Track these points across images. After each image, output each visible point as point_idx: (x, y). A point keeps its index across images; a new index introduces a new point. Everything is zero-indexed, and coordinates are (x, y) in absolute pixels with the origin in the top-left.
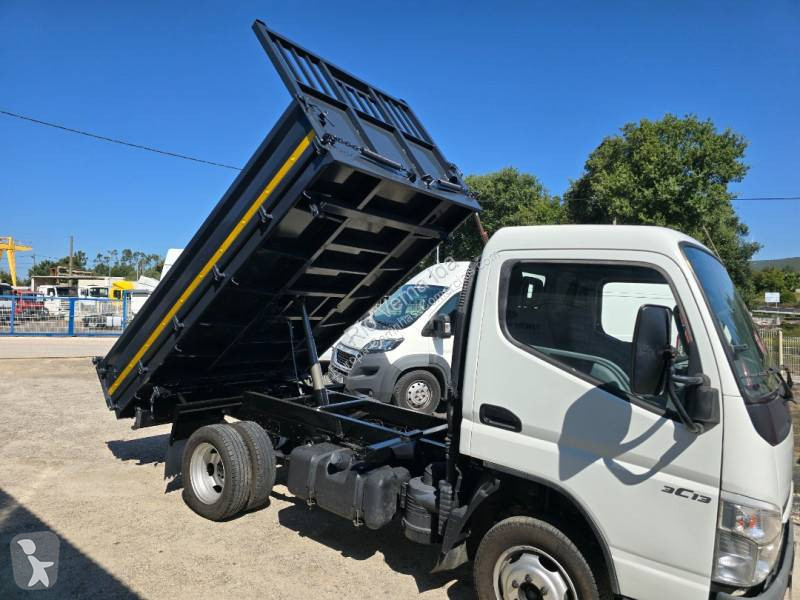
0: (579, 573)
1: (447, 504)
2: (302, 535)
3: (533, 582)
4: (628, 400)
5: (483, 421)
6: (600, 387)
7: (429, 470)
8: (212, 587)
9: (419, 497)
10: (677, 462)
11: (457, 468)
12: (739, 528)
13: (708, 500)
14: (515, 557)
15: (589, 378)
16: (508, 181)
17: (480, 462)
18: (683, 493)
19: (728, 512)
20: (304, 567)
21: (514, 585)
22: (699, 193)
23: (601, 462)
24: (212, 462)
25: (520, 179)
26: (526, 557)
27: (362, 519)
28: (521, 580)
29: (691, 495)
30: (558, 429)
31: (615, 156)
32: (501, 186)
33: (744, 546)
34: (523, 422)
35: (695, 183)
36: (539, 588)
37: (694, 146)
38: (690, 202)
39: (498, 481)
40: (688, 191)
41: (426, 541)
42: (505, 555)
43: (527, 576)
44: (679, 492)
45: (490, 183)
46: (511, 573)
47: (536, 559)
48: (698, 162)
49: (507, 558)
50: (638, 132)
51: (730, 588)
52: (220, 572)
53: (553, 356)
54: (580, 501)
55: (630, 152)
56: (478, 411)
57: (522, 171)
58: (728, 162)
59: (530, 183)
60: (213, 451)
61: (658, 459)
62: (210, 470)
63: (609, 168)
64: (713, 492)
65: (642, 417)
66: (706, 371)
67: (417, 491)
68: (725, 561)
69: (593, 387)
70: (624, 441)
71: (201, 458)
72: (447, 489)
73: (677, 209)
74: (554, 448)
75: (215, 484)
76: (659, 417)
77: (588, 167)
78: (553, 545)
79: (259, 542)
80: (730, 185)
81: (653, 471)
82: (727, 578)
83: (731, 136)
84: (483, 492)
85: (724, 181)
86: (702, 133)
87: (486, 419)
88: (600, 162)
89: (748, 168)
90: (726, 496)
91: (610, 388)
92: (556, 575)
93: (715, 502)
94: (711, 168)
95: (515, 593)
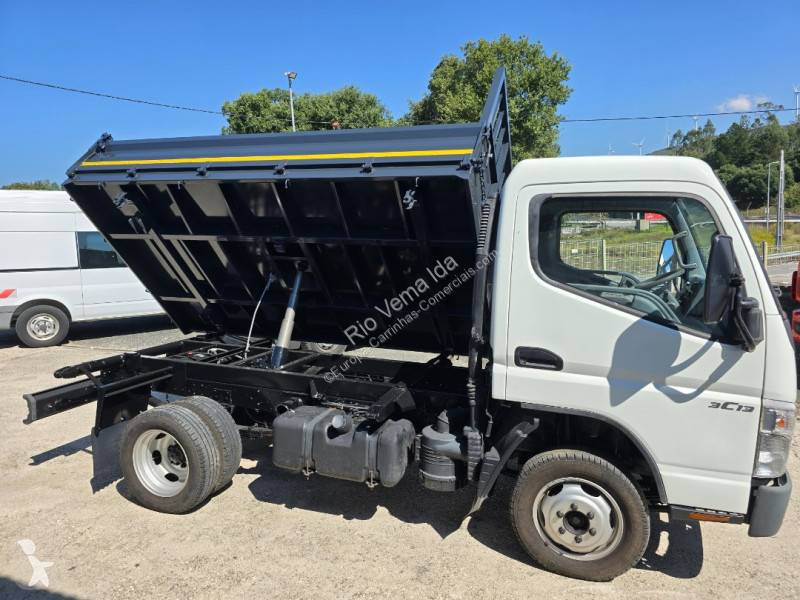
0: (625, 494)
1: (476, 450)
2: (290, 506)
3: (578, 510)
4: (676, 328)
5: (518, 363)
6: (644, 318)
7: (444, 417)
8: (227, 591)
9: (439, 447)
10: (723, 380)
11: (488, 414)
12: (778, 430)
13: (751, 409)
14: (555, 490)
15: (631, 310)
16: (349, 101)
17: (519, 404)
18: (729, 406)
19: (769, 418)
20: (314, 542)
21: (558, 514)
22: (535, 117)
23: (650, 387)
24: (158, 448)
25: (362, 98)
26: (566, 488)
27: (377, 480)
28: (566, 509)
29: (737, 407)
30: (607, 363)
31: (456, 77)
32: (344, 106)
33: (776, 442)
34: (564, 360)
35: (532, 106)
36: (585, 513)
37: (528, 70)
38: (528, 124)
39: (537, 420)
40: (525, 113)
41: (450, 488)
42: (544, 489)
43: (572, 506)
44: (725, 406)
45: (332, 103)
46: (553, 507)
47: (578, 488)
48: (533, 85)
49: (545, 493)
50: (478, 53)
51: (766, 480)
52: (225, 571)
53: (589, 291)
54: (627, 427)
55: (471, 76)
56: (512, 354)
57: (364, 91)
58: (555, 84)
59: (371, 103)
60: (161, 436)
61: (707, 378)
62: (157, 457)
63: (452, 88)
64: (755, 401)
65: (691, 341)
66: (750, 294)
67: (435, 442)
68: (764, 457)
69: (637, 319)
70: (675, 364)
71: (145, 447)
72: (473, 434)
73: (517, 131)
74: (603, 382)
75: (166, 473)
76: (706, 341)
77: (432, 87)
78: (598, 472)
79: (247, 526)
80: (558, 106)
81: (700, 391)
82: (764, 473)
83: (558, 59)
84: (519, 432)
85: (554, 103)
86: (534, 54)
87: (522, 362)
88: (444, 83)
89: (572, 91)
90: (766, 403)
91: (653, 317)
92: (600, 499)
93: (757, 412)
94: (544, 91)
95: (560, 522)
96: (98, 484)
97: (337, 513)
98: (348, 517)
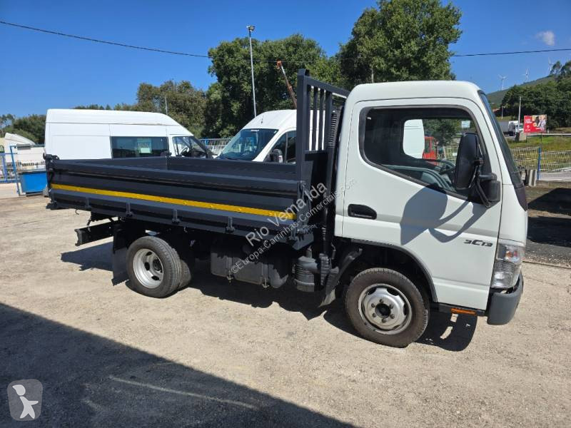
0: (412, 294)
1: (326, 267)
2: (221, 298)
3: (384, 303)
4: (445, 193)
5: (350, 215)
6: (427, 186)
8: (179, 335)
9: (306, 265)
10: (473, 226)
11: (332, 245)
12: (507, 258)
13: (490, 245)
14: (372, 291)
15: (420, 181)
16: (295, 44)
17: (350, 239)
18: (477, 243)
19: (502, 250)
20: (232, 316)
21: (373, 306)
22: (430, 53)
23: (427, 231)
24: (148, 261)
25: (305, 43)
26: (379, 291)
27: (268, 283)
28: (376, 302)
29: (482, 243)
30: (400, 214)
31: (373, 24)
32: (291, 49)
33: (509, 267)
34: (378, 213)
35: (428, 45)
36: (388, 305)
37: (427, 16)
38: (425, 59)
39: (361, 250)
40: (423, 51)
41: (312, 290)
42: (365, 290)
43: (380, 300)
44: (474, 242)
45: (283, 47)
46: (370, 301)
47: (385, 290)
48: (430, 29)
49: (366, 293)
50: (389, 6)
51: (500, 290)
52: (180, 326)
53: (395, 170)
54: (414, 255)
55: (384, 23)
56: (346, 209)
58: (449, 28)
59: (312, 46)
60: (149, 254)
61: (462, 225)
62: (147, 267)
63: (370, 34)
64: (494, 240)
65: (454, 202)
66: (494, 171)
67: (304, 262)
68: (498, 275)
69: (423, 187)
70: (441, 218)
71: (140, 260)
72: (324, 258)
73: (416, 64)
74: (397, 226)
75: (152, 276)
76: (464, 201)
77: (354, 33)
78: (397, 281)
79: (196, 306)
80: (449, 45)
81: (459, 233)
82: (499, 285)
83: (451, 9)
84: (351, 257)
85: (447, 42)
86: (433, 5)
87: (352, 214)
88: (363, 30)
89: (462, 32)
90: (500, 241)
91: (434, 187)
92: (398, 297)
93: (494, 247)
94: (438, 33)
95: (373, 310)
96: (115, 281)
97: (249, 304)
98: (254, 306)
